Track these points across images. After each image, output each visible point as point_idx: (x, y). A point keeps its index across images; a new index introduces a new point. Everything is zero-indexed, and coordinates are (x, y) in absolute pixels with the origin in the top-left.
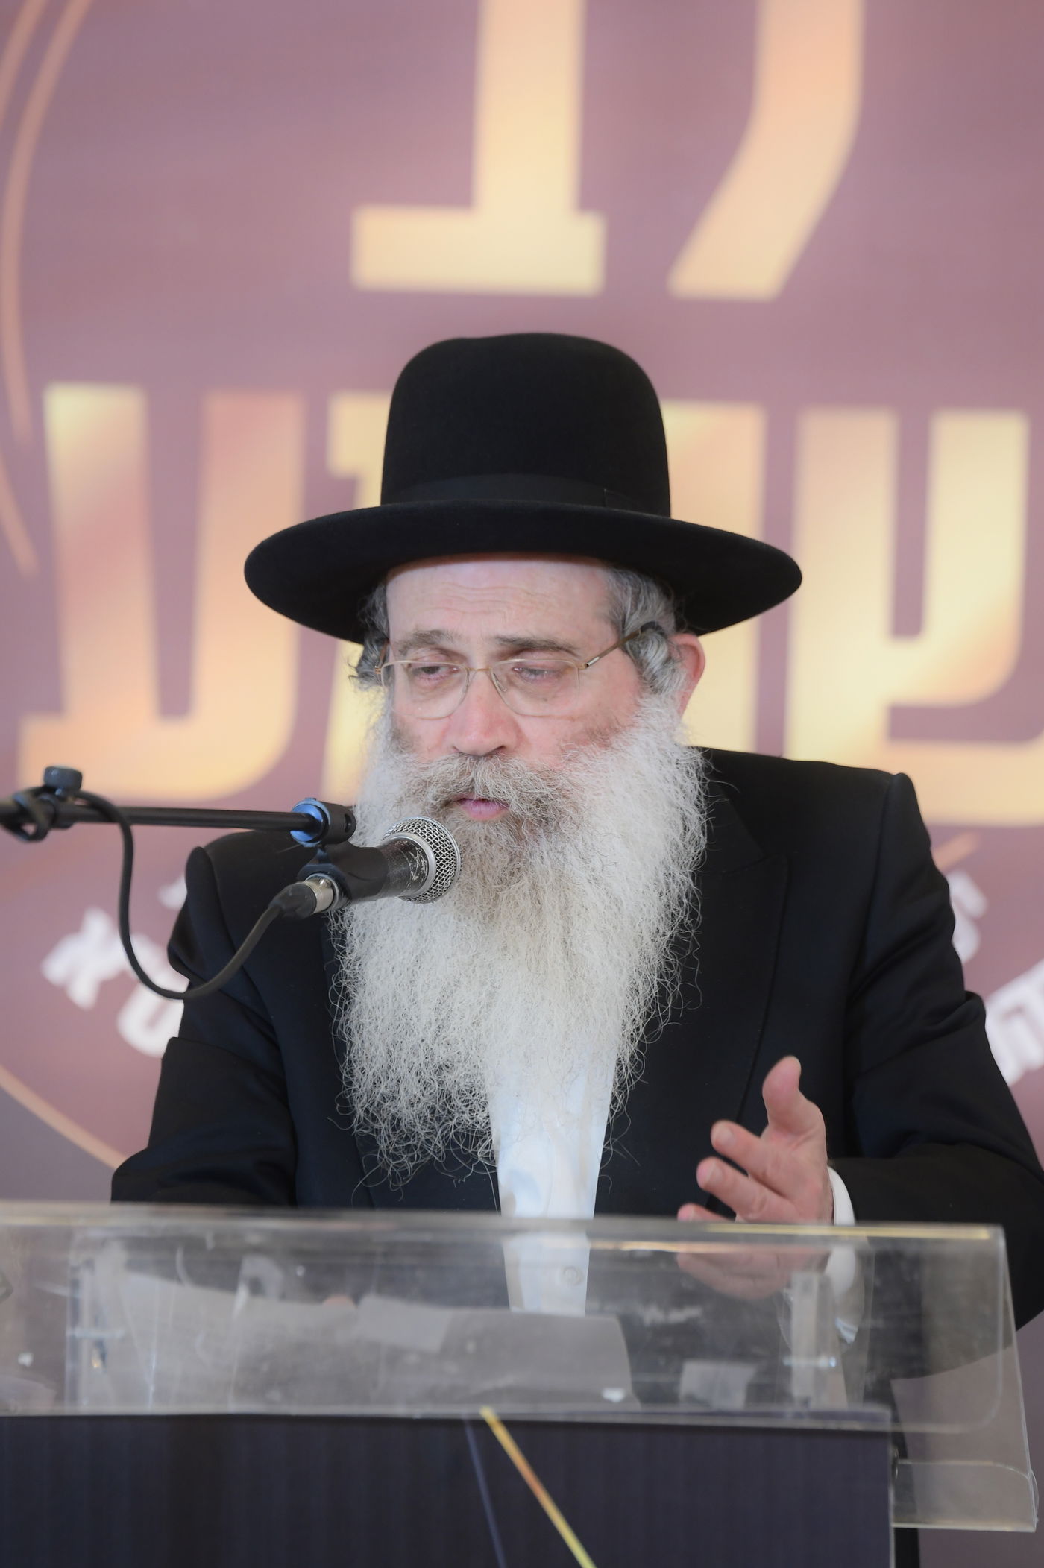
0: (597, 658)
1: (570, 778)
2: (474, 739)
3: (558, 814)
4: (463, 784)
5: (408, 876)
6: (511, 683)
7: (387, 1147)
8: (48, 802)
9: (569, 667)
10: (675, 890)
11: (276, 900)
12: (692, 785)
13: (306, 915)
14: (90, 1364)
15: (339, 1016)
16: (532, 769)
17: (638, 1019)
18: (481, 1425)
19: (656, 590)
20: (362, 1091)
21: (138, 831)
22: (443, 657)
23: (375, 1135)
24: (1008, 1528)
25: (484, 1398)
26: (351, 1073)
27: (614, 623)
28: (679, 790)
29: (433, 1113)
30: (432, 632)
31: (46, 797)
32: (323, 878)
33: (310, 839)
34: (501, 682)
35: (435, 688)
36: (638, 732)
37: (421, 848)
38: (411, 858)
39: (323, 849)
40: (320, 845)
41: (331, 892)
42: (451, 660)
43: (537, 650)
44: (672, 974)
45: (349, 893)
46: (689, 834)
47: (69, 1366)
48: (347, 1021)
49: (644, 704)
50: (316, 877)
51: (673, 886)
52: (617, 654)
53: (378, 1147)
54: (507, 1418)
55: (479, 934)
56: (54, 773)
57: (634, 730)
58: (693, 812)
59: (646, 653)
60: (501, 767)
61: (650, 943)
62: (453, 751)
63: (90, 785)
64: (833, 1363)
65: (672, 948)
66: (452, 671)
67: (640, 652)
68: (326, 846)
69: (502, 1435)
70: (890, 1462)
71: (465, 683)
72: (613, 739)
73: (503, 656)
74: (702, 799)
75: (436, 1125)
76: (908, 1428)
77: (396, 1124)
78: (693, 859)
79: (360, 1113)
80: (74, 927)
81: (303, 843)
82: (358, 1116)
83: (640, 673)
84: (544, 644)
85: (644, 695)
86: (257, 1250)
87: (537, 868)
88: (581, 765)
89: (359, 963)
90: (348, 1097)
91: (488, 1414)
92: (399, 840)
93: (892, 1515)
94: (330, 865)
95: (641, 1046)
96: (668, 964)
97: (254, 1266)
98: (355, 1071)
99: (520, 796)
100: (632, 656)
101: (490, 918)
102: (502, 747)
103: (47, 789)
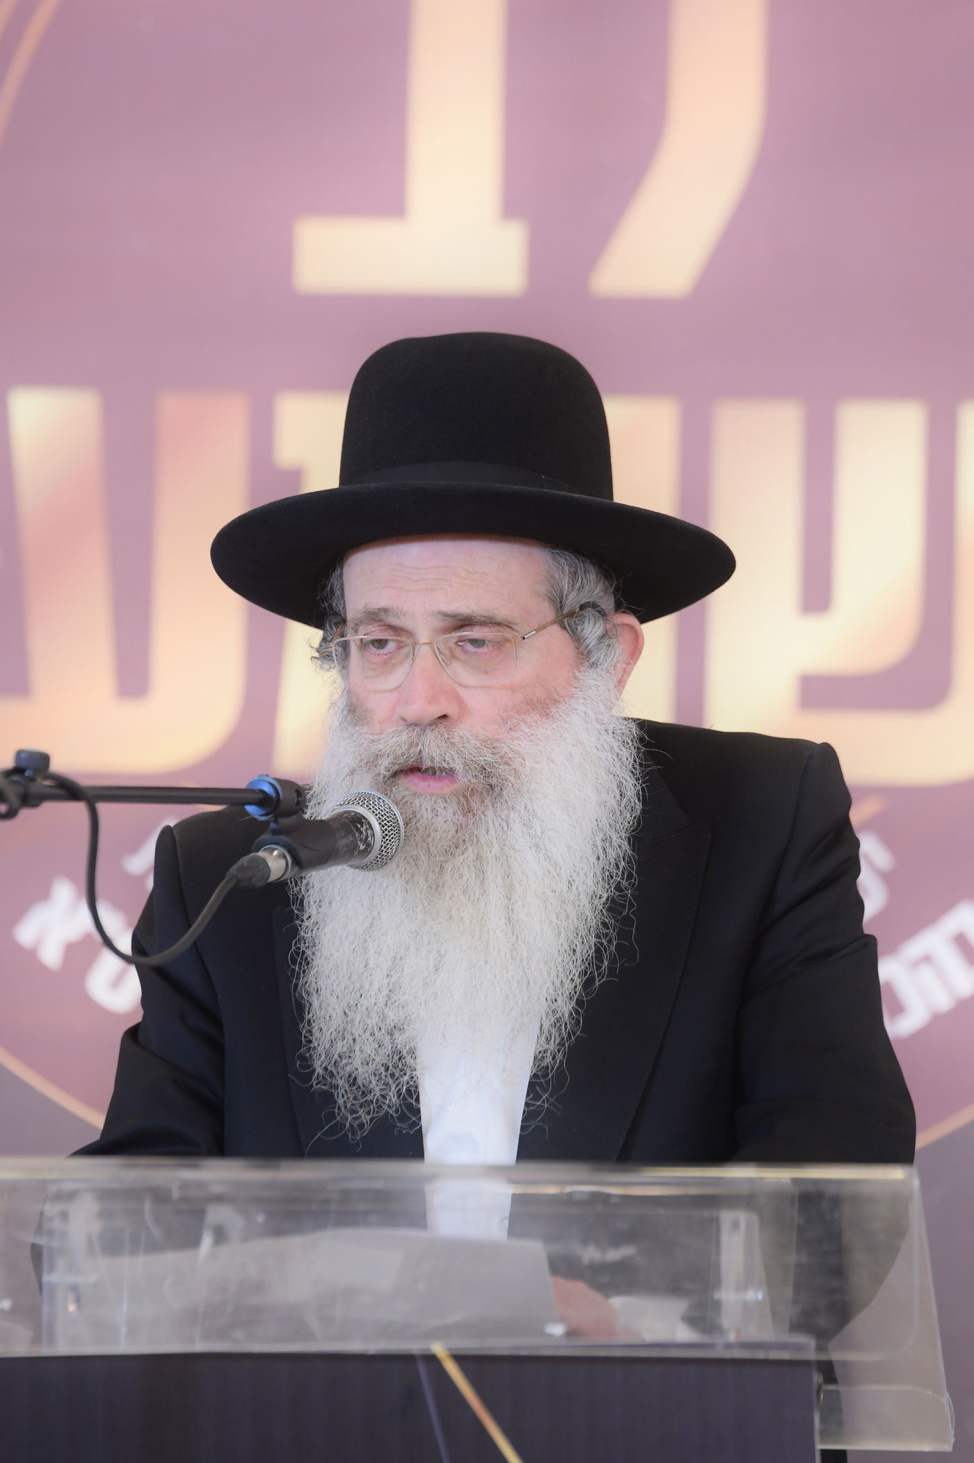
0: (534, 632)
1: (511, 746)
2: (419, 708)
3: (500, 781)
4: (412, 755)
5: (356, 846)
6: (453, 656)
7: (345, 1102)
8: (18, 783)
9: (508, 640)
10: (612, 854)
11: (233, 870)
12: (628, 754)
13: (261, 884)
14: (66, 1308)
15: (298, 978)
16: (477, 737)
17: (576, 978)
18: (432, 1359)
19: (593, 570)
20: (320, 1050)
21: (103, 808)
22: (391, 632)
23: (333, 1091)
24: (926, 1448)
25: (435, 1334)
26: (310, 1032)
27: (552, 601)
28: (615, 759)
29: (387, 1069)
30: (379, 609)
31: (16, 778)
32: (275, 849)
33: (263, 812)
34: (445, 655)
35: (385, 662)
36: (577, 703)
37: (367, 819)
38: (358, 830)
39: (276, 821)
40: (273, 819)
41: (283, 862)
42: (399, 636)
43: (477, 625)
44: (607, 934)
45: (299, 863)
46: (625, 800)
47: (46, 1309)
48: (306, 983)
49: (581, 677)
50: (269, 848)
51: (609, 850)
52: (555, 630)
53: (336, 1102)
54: (456, 1353)
55: (425, 903)
56: (23, 756)
57: (573, 701)
58: (629, 779)
59: (583, 629)
60: (446, 736)
61: (587, 905)
62: (402, 723)
63: (59, 765)
64: (760, 1296)
65: (609, 910)
66: (400, 645)
67: (577, 629)
68: (279, 819)
69: (453, 1370)
70: (815, 1388)
71: (411, 657)
72: (553, 710)
73: (446, 630)
74: (638, 767)
75: (391, 1081)
76: (836, 1356)
77: (353, 1081)
78: (629, 823)
79: (319, 1070)
80: (43, 894)
81: (256, 817)
82: (316, 1073)
83: (577, 648)
84: (483, 619)
85: (582, 669)
86: (219, 1199)
87: (482, 840)
88: (521, 733)
89: (317, 927)
90: (308, 1055)
91: (439, 1349)
92: (346, 812)
93: (817, 1438)
94: (282, 837)
95: (579, 1003)
96: (605, 924)
97: (216, 1214)
98: (314, 1031)
99: (465, 764)
100: (569, 631)
101: (436, 888)
102: (444, 717)
103: (17, 771)
